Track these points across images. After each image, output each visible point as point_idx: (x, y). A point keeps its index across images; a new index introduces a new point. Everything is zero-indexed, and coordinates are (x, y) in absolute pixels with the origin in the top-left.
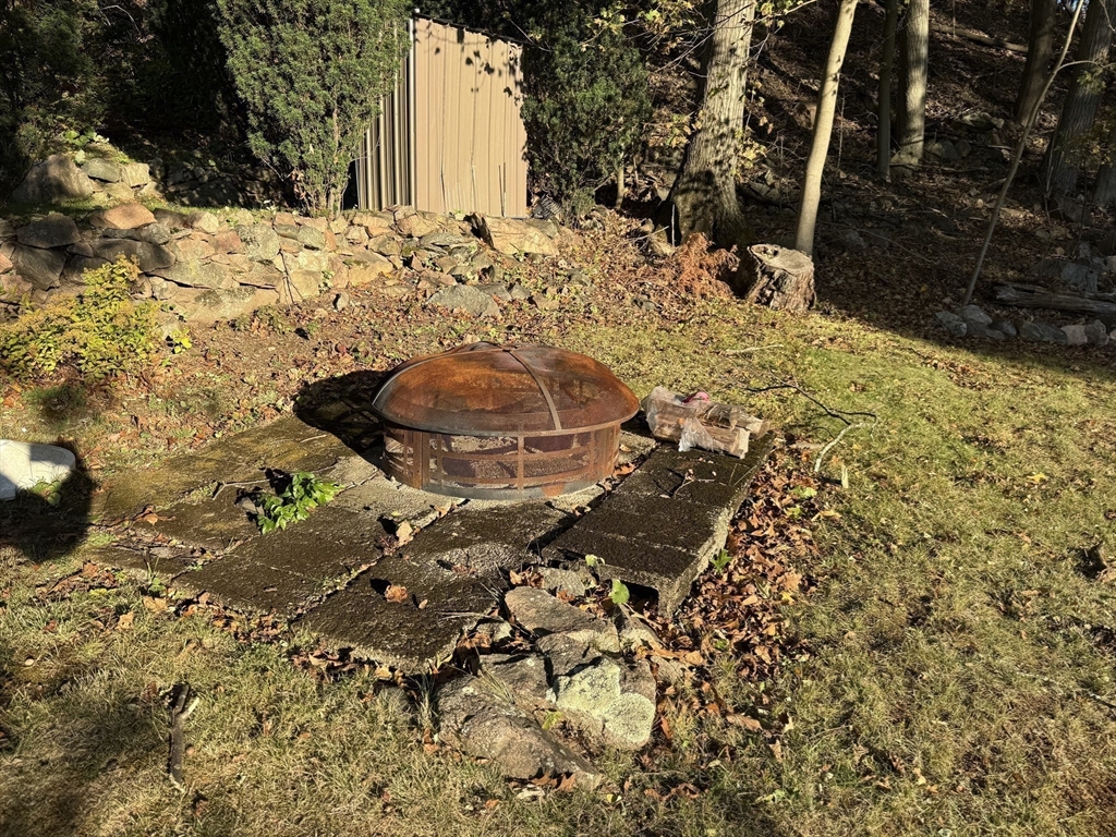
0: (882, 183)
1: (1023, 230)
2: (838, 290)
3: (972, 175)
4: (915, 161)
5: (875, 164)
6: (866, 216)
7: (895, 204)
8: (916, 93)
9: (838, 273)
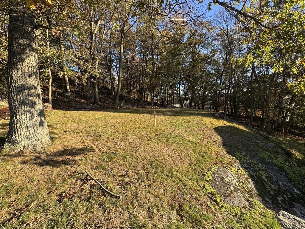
0: (65, 97)
1: (83, 102)
2: (57, 108)
3: (77, 96)
4: (69, 95)
5: (64, 95)
6: (62, 101)
7: (66, 100)
8: (68, 87)
9: (57, 107)
